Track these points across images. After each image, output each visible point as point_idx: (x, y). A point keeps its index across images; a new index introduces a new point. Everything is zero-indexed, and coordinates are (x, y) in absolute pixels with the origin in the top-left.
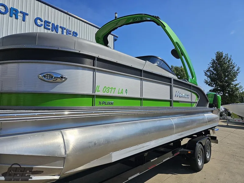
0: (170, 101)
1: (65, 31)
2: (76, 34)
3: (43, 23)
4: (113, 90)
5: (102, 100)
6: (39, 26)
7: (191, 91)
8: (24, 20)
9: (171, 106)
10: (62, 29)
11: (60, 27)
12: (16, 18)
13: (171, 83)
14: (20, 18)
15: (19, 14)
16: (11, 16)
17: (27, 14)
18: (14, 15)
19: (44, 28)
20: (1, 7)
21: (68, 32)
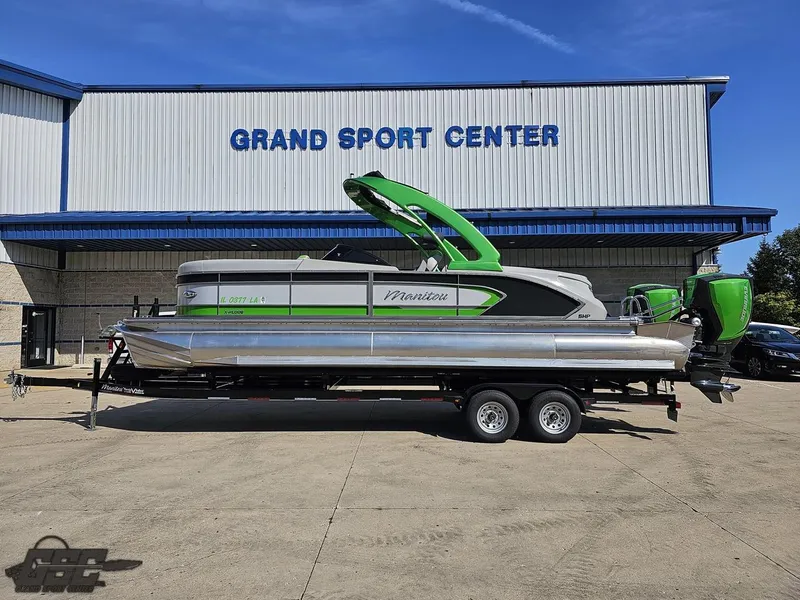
0: (367, 307)
1: (520, 134)
2: (554, 129)
3: (464, 135)
5: (228, 309)
6: (452, 146)
7: (456, 287)
8: (424, 145)
9: (368, 313)
10: (511, 130)
11: (508, 128)
12: (410, 146)
14: (417, 143)
15: (415, 135)
16: (400, 147)
17: (429, 130)
18: (406, 143)
19: (468, 146)
20: (383, 135)
21: (530, 132)
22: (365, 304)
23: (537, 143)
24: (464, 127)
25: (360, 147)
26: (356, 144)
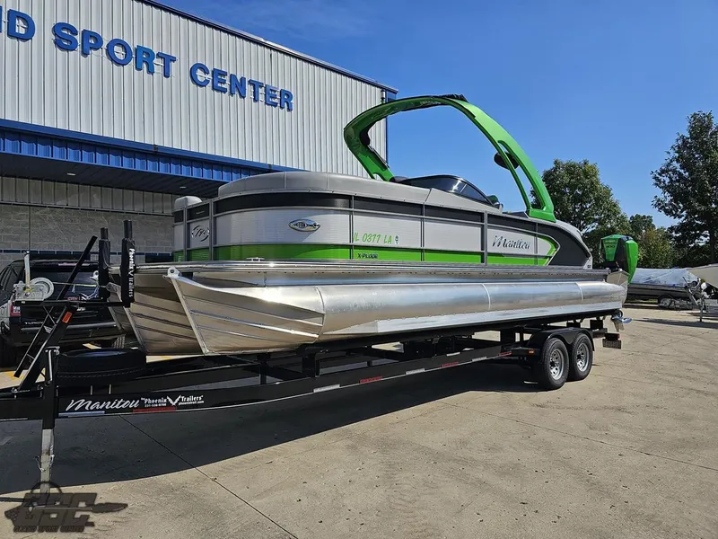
0: (482, 254)
1: (261, 91)
2: (289, 95)
3: (209, 76)
4: (377, 238)
5: (362, 252)
6: (201, 86)
7: (535, 235)
8: (167, 75)
9: (483, 261)
10: (254, 85)
11: (251, 82)
12: (151, 71)
13: (482, 221)
14: (158, 69)
15: (156, 61)
16: (139, 69)
17: (173, 59)
18: (145, 65)
19: (213, 89)
20: (116, 48)
21: (270, 92)
22: (479, 250)
23: (275, 105)
24: (210, 69)
25: (85, 54)
26: (79, 49)
